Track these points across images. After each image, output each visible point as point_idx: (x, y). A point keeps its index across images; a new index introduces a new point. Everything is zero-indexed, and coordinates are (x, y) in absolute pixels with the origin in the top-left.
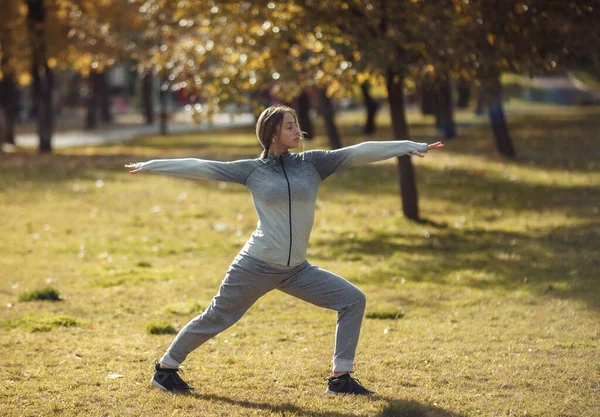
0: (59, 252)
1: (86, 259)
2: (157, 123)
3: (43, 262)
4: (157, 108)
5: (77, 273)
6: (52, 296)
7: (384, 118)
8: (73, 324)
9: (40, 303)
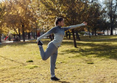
0: (30, 53)
1: (34, 54)
2: (36, 39)
3: (28, 55)
4: (35, 37)
5: (34, 57)
6: (32, 61)
7: (68, 37)
8: (37, 67)
9: (30, 62)
